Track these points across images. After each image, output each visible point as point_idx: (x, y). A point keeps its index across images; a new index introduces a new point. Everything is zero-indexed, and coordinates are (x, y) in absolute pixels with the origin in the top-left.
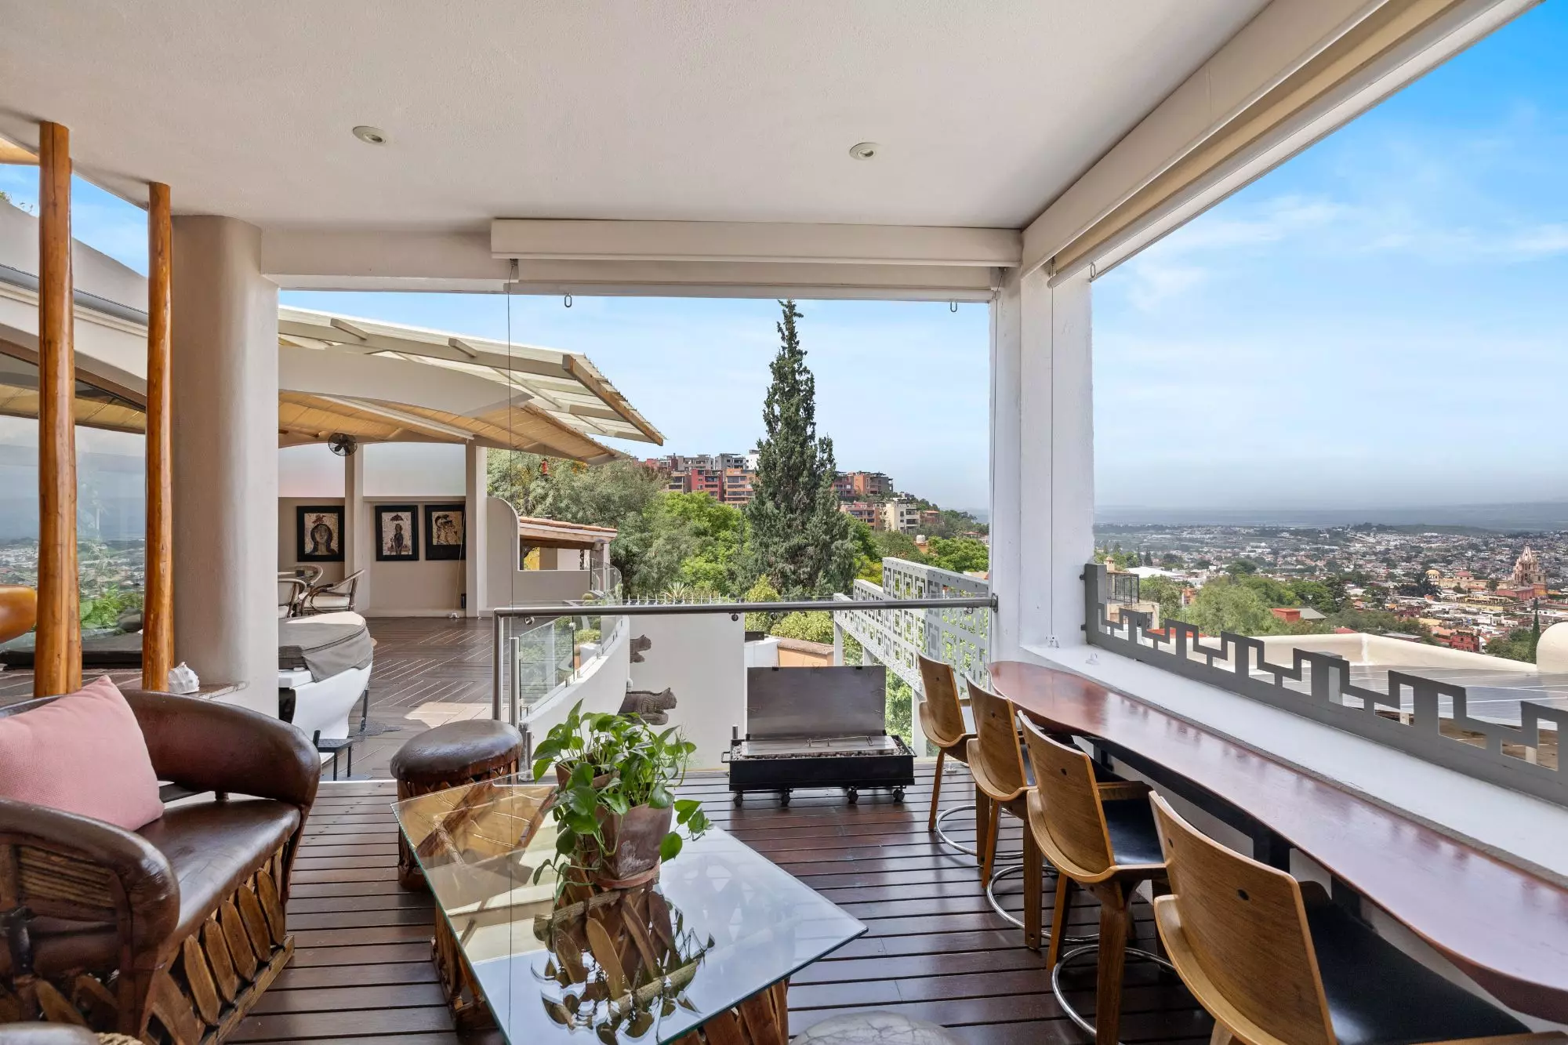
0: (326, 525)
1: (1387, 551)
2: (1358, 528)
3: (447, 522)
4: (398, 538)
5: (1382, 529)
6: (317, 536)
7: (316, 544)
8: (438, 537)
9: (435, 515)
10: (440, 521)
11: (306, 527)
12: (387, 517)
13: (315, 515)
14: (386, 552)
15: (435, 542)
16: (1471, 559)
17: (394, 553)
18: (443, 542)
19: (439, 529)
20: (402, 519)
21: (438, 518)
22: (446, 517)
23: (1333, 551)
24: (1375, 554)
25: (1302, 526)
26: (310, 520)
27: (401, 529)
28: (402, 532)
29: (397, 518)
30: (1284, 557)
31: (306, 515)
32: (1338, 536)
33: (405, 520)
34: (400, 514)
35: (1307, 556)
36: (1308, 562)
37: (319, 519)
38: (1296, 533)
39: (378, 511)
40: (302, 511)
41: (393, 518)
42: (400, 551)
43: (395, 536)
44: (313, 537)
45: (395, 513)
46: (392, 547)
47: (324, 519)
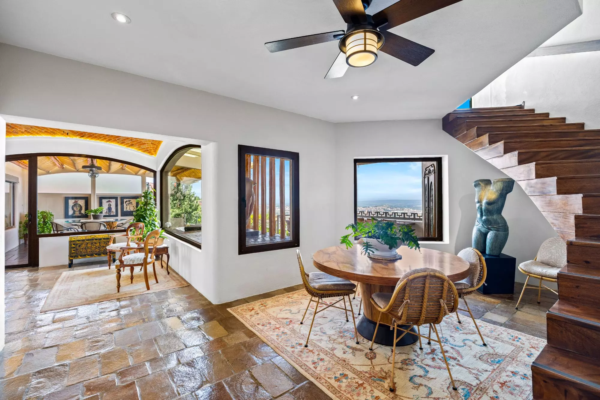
3: (130, 203)
4: (110, 209)
6: (75, 208)
7: (74, 211)
8: (126, 208)
9: (125, 200)
10: (127, 202)
12: (104, 201)
15: (125, 210)
17: (108, 214)
18: (128, 210)
19: (127, 205)
21: (126, 202)
22: (129, 201)
26: (71, 202)
27: (111, 205)
28: (111, 207)
29: (109, 201)
37: (76, 202)
39: (101, 199)
40: (67, 199)
41: (107, 202)
42: (110, 213)
43: (108, 208)
44: (73, 209)
45: (108, 200)
46: (107, 212)
47: (78, 202)
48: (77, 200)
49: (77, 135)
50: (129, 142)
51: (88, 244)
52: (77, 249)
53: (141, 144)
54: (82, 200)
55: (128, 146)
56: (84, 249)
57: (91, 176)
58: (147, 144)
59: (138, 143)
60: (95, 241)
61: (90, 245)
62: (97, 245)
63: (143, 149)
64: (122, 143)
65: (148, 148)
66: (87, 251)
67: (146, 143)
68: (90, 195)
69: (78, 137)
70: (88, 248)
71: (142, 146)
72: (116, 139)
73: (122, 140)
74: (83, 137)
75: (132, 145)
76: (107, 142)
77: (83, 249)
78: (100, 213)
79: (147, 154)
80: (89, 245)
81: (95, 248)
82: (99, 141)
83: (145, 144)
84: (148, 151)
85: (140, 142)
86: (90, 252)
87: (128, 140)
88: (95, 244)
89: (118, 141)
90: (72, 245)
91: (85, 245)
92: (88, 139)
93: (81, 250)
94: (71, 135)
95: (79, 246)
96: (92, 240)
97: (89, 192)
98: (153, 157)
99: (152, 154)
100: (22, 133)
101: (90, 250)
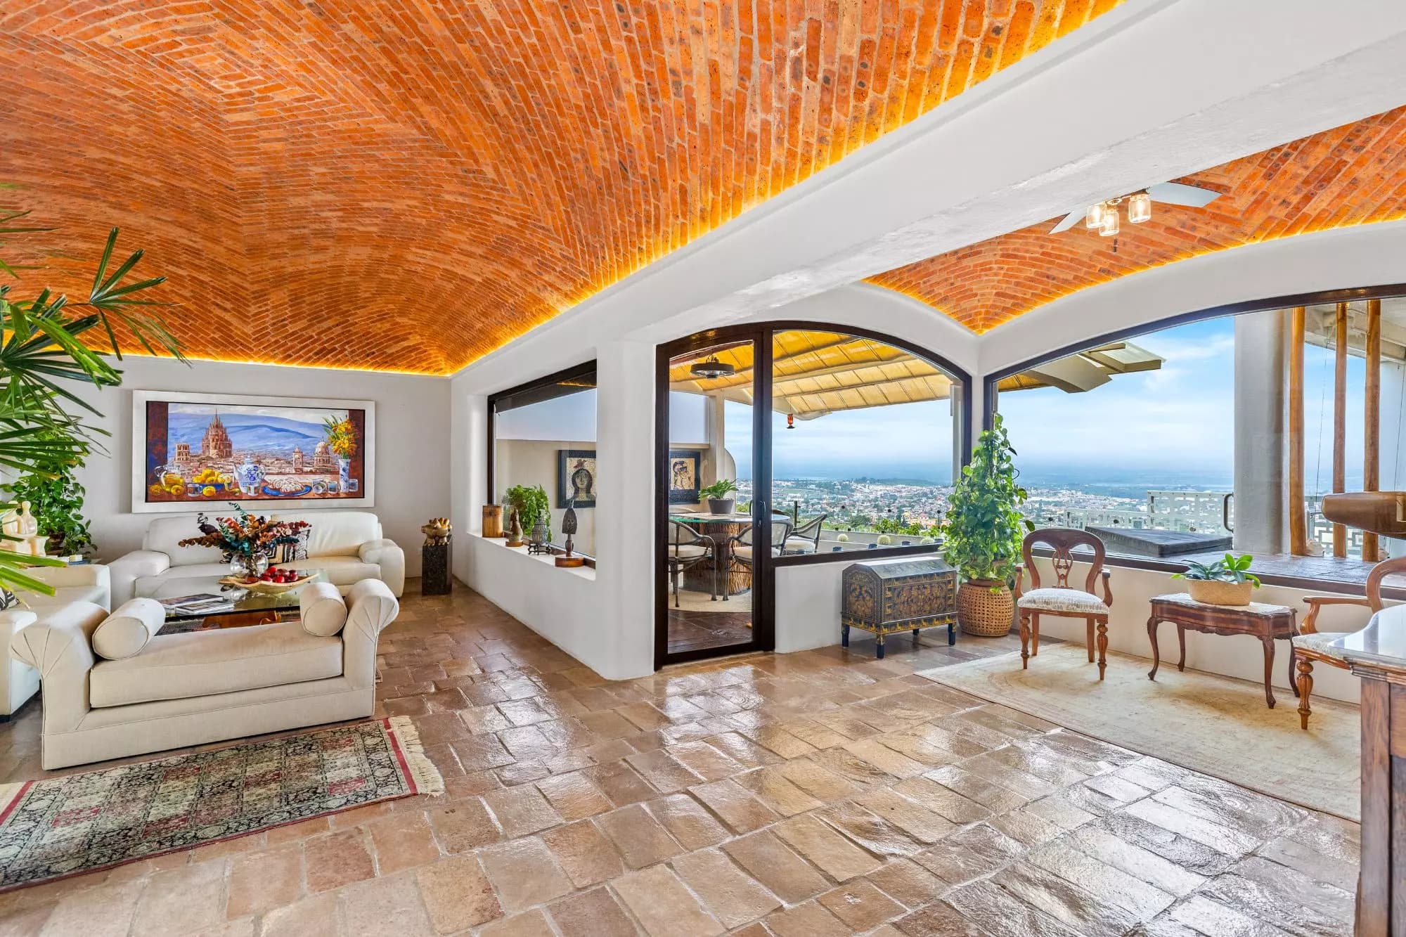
0: (587, 471)
1: (876, 499)
2: (858, 481)
3: (683, 468)
5: (873, 481)
6: (578, 481)
7: (577, 491)
8: (675, 482)
9: (673, 462)
15: (672, 487)
16: (924, 504)
18: (679, 487)
19: (676, 474)
21: (675, 464)
22: (682, 463)
23: (844, 499)
24: (870, 501)
25: (823, 479)
26: (570, 465)
30: (813, 505)
31: (567, 460)
32: (846, 488)
35: (828, 504)
36: (828, 508)
37: (580, 464)
38: (819, 485)
44: (574, 482)
47: (585, 464)
48: (583, 460)
53: (965, 297)
55: (934, 303)
62: (926, 593)
63: (961, 311)
66: (910, 609)
67: (979, 292)
70: (912, 601)
71: (965, 304)
79: (964, 325)
80: (914, 593)
81: (924, 600)
83: (976, 295)
84: (970, 316)
90: (887, 593)
91: (908, 593)
101: (915, 607)
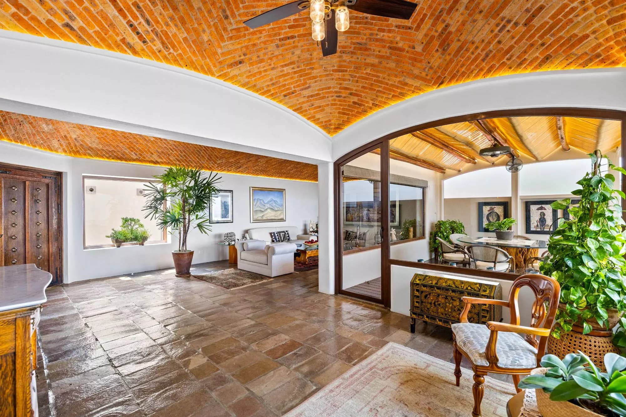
0: (496, 213)
4: (542, 220)
6: (491, 219)
11: (484, 213)
12: (533, 208)
13: (489, 207)
14: (533, 229)
17: (539, 230)
20: (545, 209)
26: (486, 209)
27: (544, 215)
28: (545, 217)
29: (541, 208)
31: (484, 207)
33: (547, 209)
34: (543, 206)
37: (492, 209)
39: (528, 205)
40: (481, 205)
41: (538, 209)
42: (544, 228)
43: (540, 219)
44: (488, 219)
45: (540, 206)
46: (537, 225)
47: (495, 209)
48: (493, 207)
49: (433, 85)
50: (537, 54)
51: (439, 296)
52: (422, 302)
53: (573, 46)
54: (500, 206)
55: (536, 68)
56: (433, 305)
57: (510, 169)
58: (594, 32)
59: (563, 44)
60: (451, 293)
61: (443, 301)
62: (455, 304)
63: (579, 58)
64: (520, 64)
65: (600, 45)
66: (437, 310)
67: (587, 32)
68: (510, 198)
69: (435, 87)
70: (439, 305)
71: (578, 50)
72: (505, 60)
73: (518, 57)
74: (442, 83)
75: (547, 59)
76: (487, 75)
77: (431, 303)
78: (508, 229)
79: (595, 67)
80: (441, 300)
81: (452, 308)
82: (470, 81)
83: (587, 36)
84: (598, 56)
85: (569, 39)
86: (443, 314)
87: (533, 49)
88: (451, 301)
89: (508, 63)
90: (416, 292)
91: (435, 298)
92: (452, 84)
93: (429, 306)
94: (426, 89)
95: (426, 297)
96: (447, 290)
97: (509, 194)
98: (619, 69)
99: (614, 63)
100: (371, 108)
101: (442, 310)
